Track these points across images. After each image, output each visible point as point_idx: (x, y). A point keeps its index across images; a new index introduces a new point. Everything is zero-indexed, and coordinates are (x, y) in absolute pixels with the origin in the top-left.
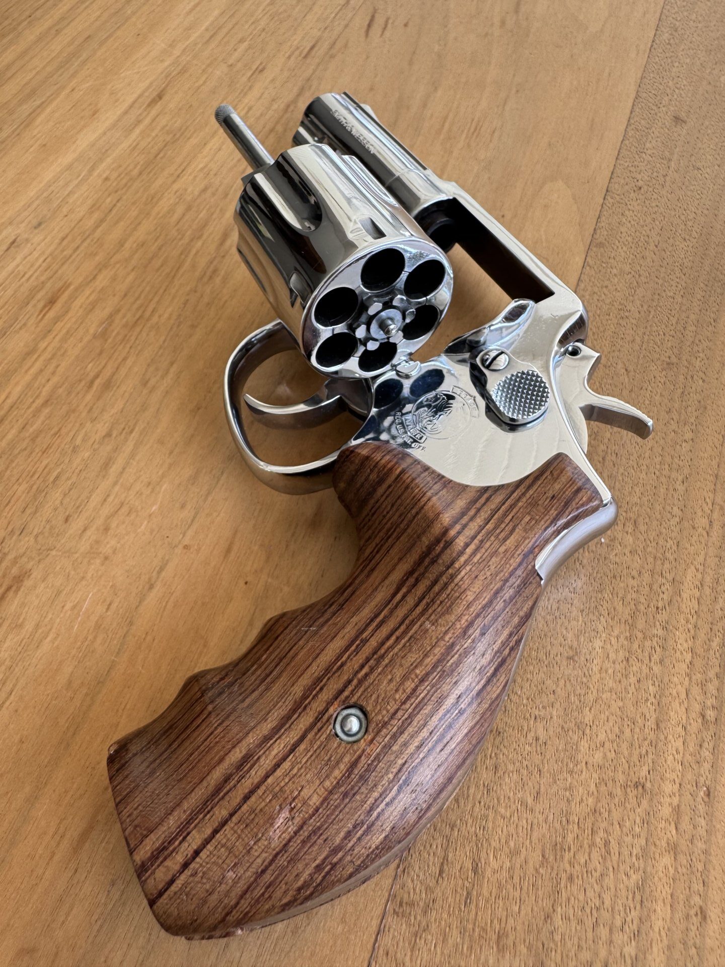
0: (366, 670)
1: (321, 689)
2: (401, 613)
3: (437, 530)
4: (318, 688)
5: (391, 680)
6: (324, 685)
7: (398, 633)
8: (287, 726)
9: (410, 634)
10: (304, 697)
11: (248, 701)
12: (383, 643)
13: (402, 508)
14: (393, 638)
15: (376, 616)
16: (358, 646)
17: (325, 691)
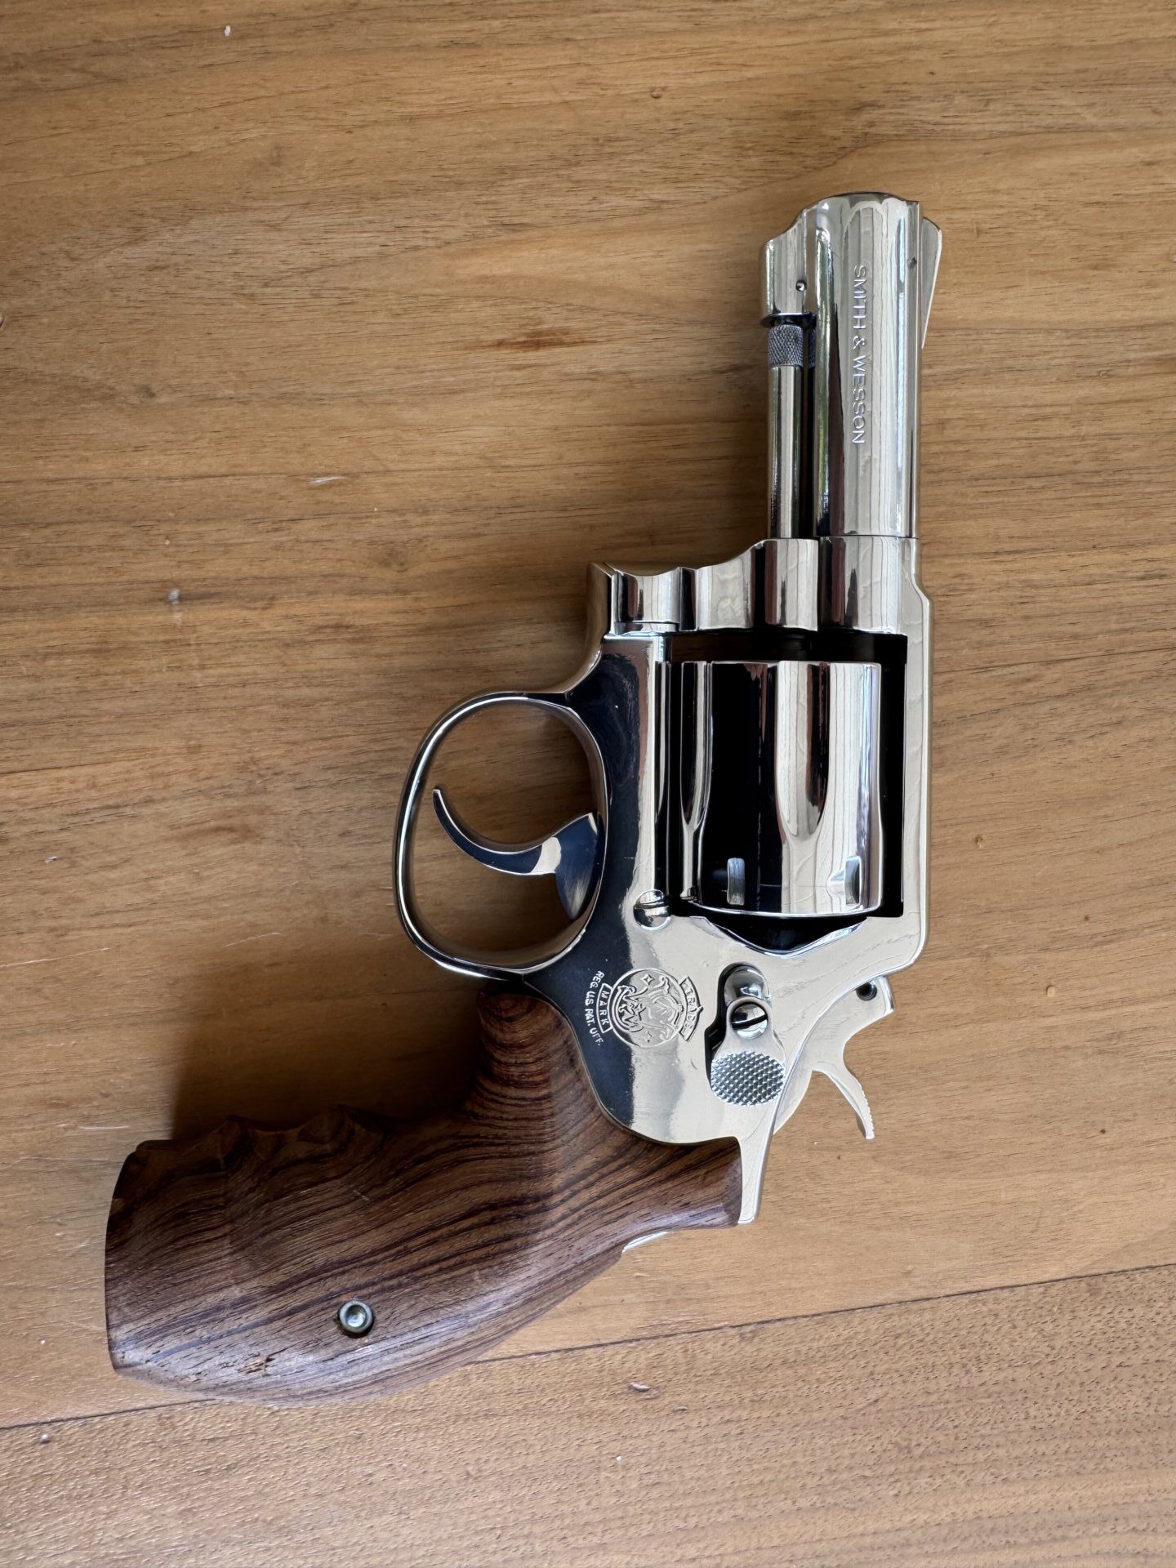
0: (394, 1282)
1: (343, 1273)
2: (459, 1243)
3: (542, 1187)
4: (341, 1270)
5: (411, 1306)
6: (348, 1271)
7: (444, 1264)
8: (295, 1287)
9: (454, 1273)
10: (323, 1269)
11: (268, 1238)
12: (424, 1266)
13: (523, 1132)
14: (436, 1267)
15: (433, 1229)
16: (399, 1252)
17: (346, 1277)
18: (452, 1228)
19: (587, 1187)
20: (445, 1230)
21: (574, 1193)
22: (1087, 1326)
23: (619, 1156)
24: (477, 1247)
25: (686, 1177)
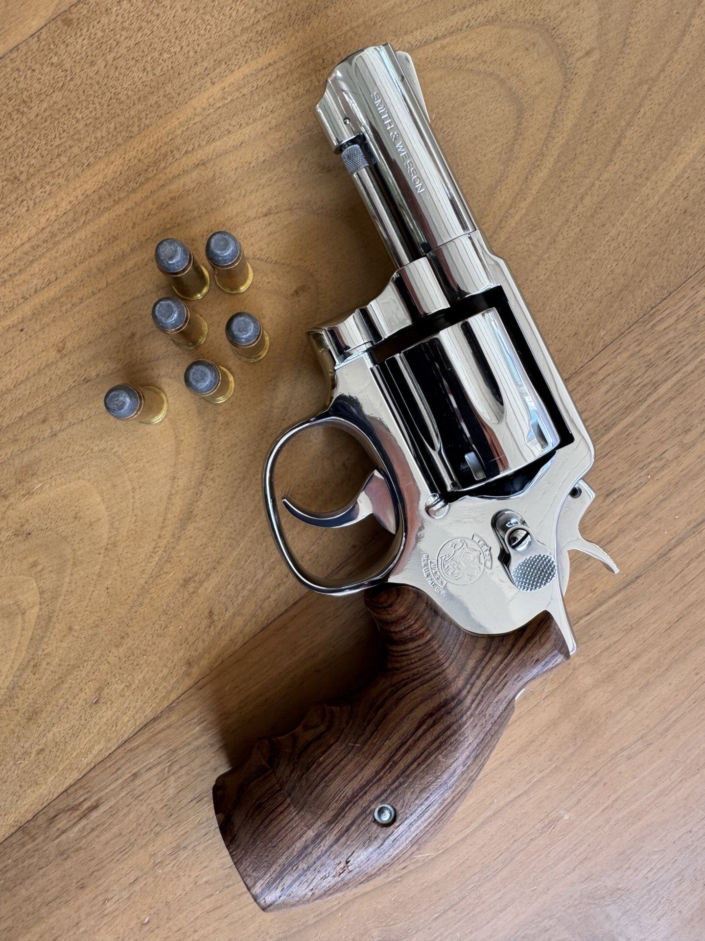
0: (396, 784)
1: (365, 793)
2: (422, 744)
3: (454, 689)
4: (363, 792)
5: (412, 793)
6: (367, 791)
7: (419, 760)
8: (343, 814)
9: (428, 763)
10: (354, 796)
11: (314, 794)
12: (409, 767)
13: (428, 665)
14: (416, 764)
15: (403, 744)
16: (391, 765)
17: (368, 794)
18: (414, 738)
19: (478, 678)
20: (410, 741)
21: (473, 685)
22: (78, 46)
23: (487, 652)
24: (434, 741)
25: (530, 646)
